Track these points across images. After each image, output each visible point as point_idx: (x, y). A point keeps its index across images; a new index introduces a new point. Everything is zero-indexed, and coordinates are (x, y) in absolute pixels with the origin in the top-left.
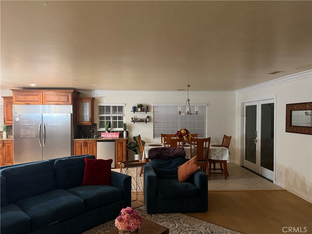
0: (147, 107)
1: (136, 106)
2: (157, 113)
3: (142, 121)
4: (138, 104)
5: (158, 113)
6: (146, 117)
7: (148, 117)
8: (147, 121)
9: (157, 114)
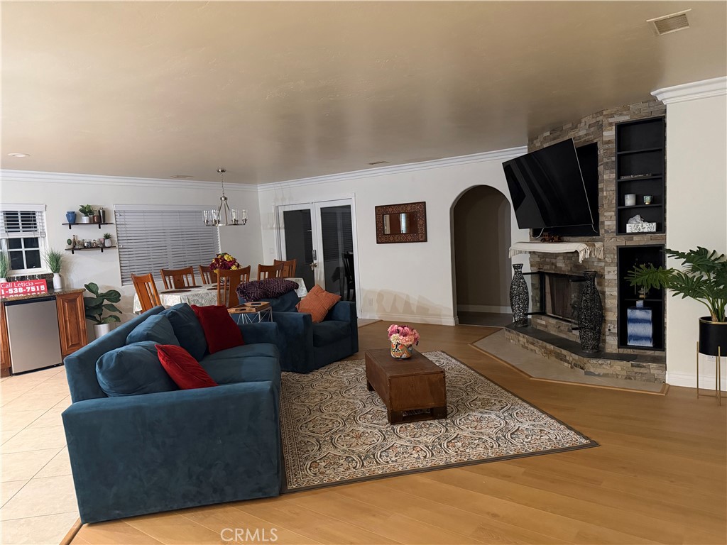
0: (104, 212)
1: (77, 209)
2: (124, 226)
3: (91, 247)
4: (82, 206)
5: (127, 226)
6: (102, 237)
7: (107, 237)
8: (106, 245)
9: (124, 229)
